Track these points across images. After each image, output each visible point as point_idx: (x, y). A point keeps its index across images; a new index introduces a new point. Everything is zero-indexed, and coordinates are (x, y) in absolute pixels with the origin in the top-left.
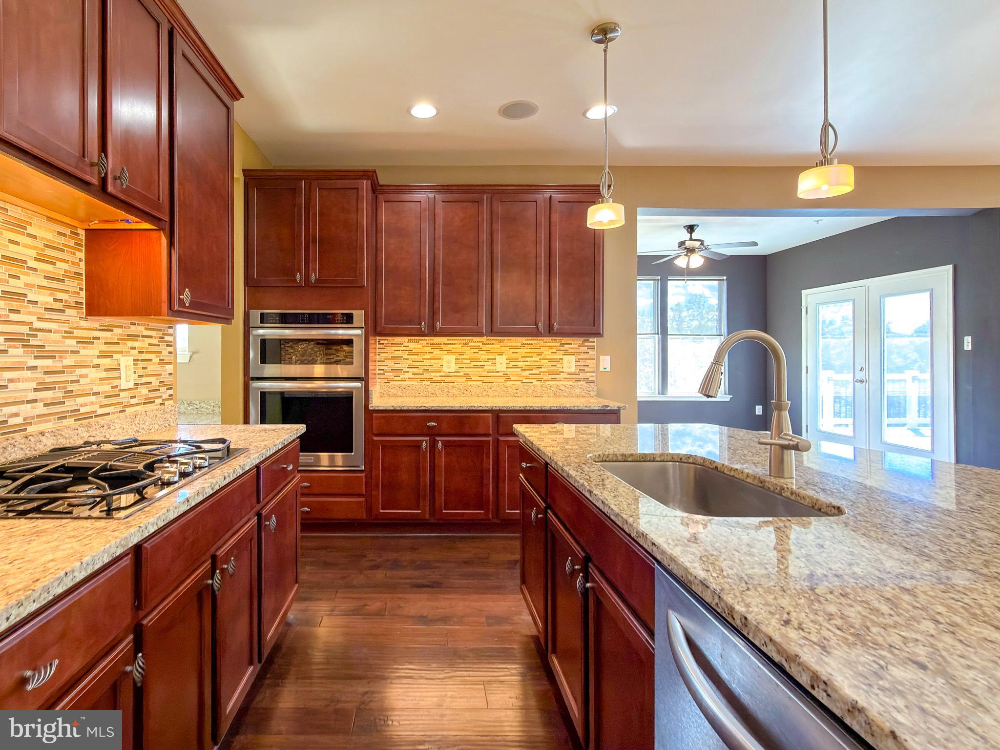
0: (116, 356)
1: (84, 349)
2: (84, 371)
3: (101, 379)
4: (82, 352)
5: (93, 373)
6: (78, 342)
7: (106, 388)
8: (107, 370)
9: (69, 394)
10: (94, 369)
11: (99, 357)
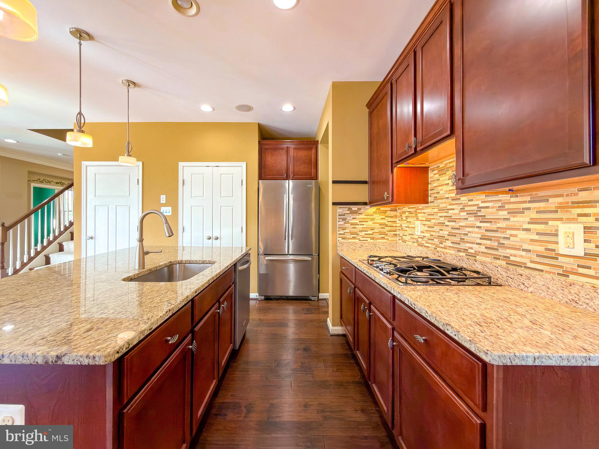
0: (550, 223)
1: (514, 217)
2: (514, 232)
3: (531, 240)
4: (512, 219)
5: (522, 235)
6: (509, 213)
7: (540, 249)
8: (538, 234)
9: (501, 245)
10: (525, 232)
11: (529, 223)
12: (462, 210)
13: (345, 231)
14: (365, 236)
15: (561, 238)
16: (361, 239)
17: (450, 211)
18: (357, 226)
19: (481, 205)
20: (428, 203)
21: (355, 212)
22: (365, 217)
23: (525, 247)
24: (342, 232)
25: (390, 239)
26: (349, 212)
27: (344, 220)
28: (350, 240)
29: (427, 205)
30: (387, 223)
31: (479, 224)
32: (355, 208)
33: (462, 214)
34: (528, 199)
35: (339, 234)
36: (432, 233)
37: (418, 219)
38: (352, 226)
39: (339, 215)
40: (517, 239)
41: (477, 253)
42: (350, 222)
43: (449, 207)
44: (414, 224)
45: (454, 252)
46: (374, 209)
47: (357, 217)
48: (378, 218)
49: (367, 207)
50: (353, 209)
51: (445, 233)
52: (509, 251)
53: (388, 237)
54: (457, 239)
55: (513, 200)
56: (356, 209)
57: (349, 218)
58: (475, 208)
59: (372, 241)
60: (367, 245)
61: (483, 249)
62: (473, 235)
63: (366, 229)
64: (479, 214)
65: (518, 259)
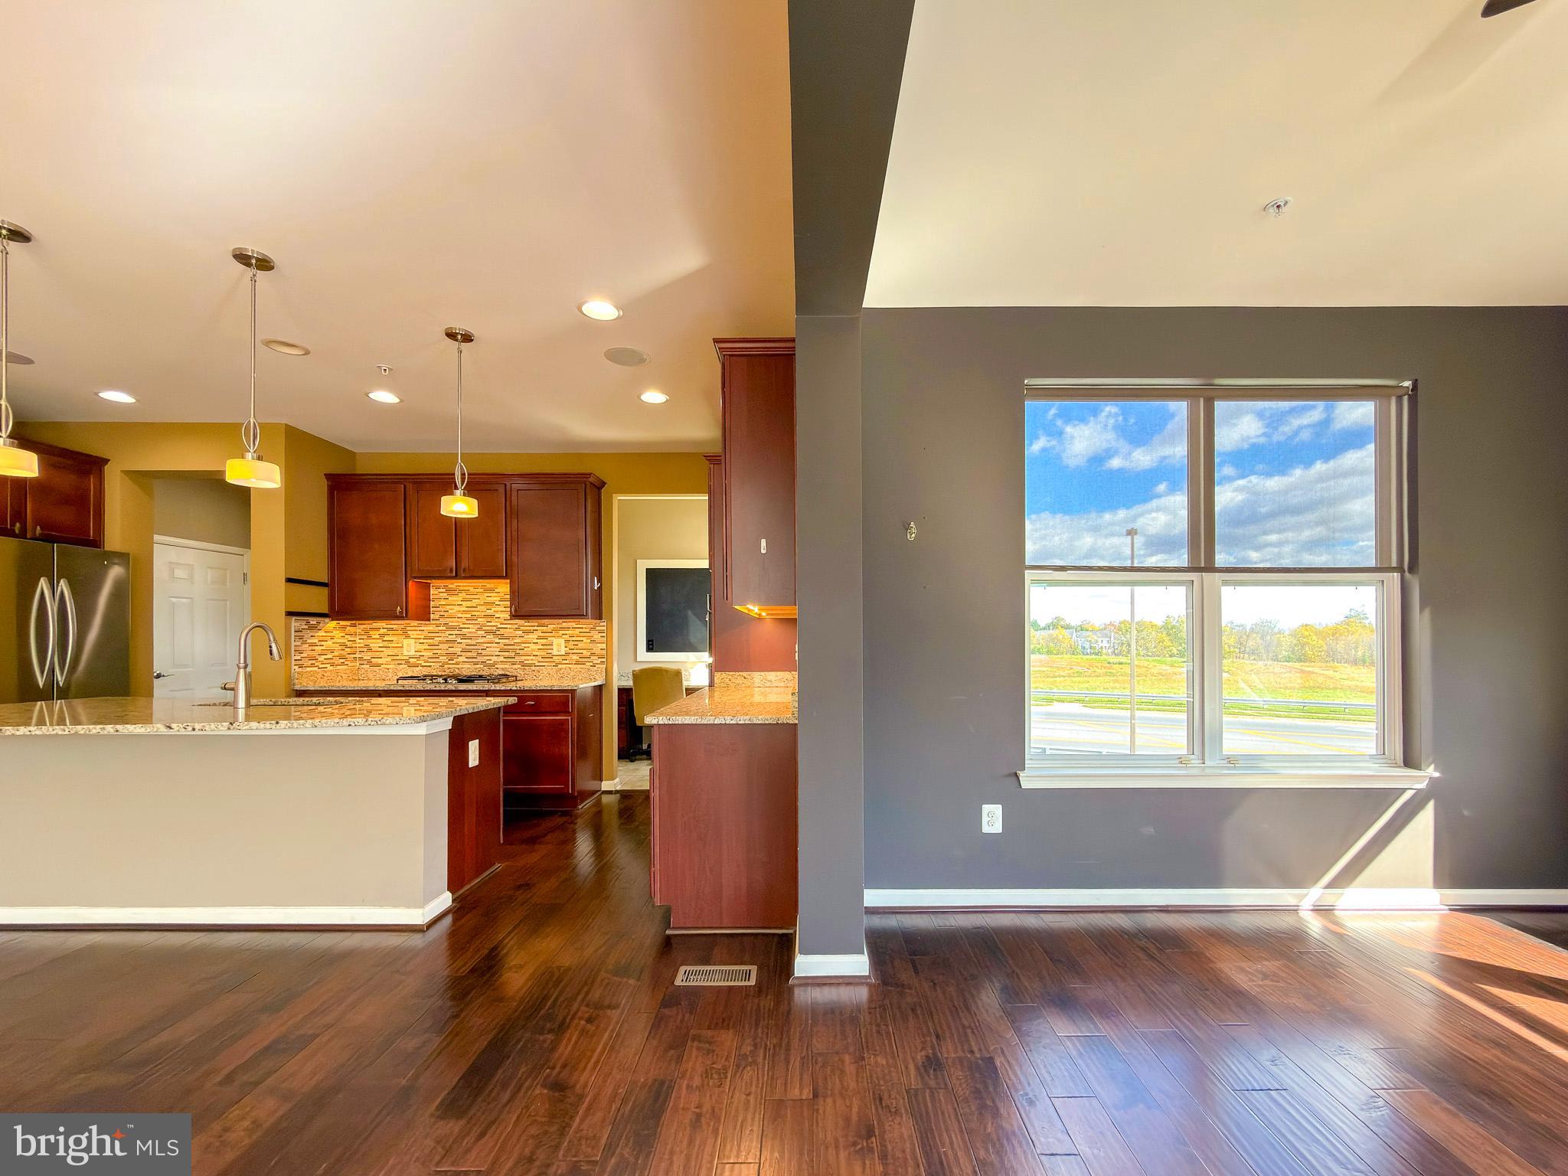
0: (549, 639)
2: (527, 645)
5: (533, 646)
7: (543, 653)
8: (542, 645)
12: (480, 629)
13: (302, 655)
14: (325, 661)
15: (555, 647)
16: (321, 666)
17: (463, 630)
18: (315, 648)
19: (500, 626)
20: (429, 620)
21: (312, 628)
22: (324, 634)
23: (535, 653)
24: (299, 658)
25: (350, 664)
26: (306, 627)
27: (301, 638)
28: (308, 669)
29: (427, 622)
30: (347, 643)
31: (497, 641)
32: (313, 621)
33: (479, 632)
34: (536, 624)
35: (296, 660)
36: (435, 652)
37: (408, 637)
38: (311, 648)
39: (295, 631)
40: (529, 649)
41: (495, 663)
42: (308, 641)
43: (461, 626)
44: (402, 643)
45: (469, 666)
46: (333, 624)
47: (316, 634)
48: (337, 634)
49: (327, 620)
50: (312, 623)
51: (457, 650)
52: (523, 657)
53: (348, 663)
54: (474, 654)
55: (526, 624)
56: (315, 623)
57: (307, 634)
58: (495, 628)
59: (332, 667)
60: (329, 674)
61: (502, 659)
62: (492, 649)
63: (325, 652)
64: (498, 633)
65: (530, 662)
